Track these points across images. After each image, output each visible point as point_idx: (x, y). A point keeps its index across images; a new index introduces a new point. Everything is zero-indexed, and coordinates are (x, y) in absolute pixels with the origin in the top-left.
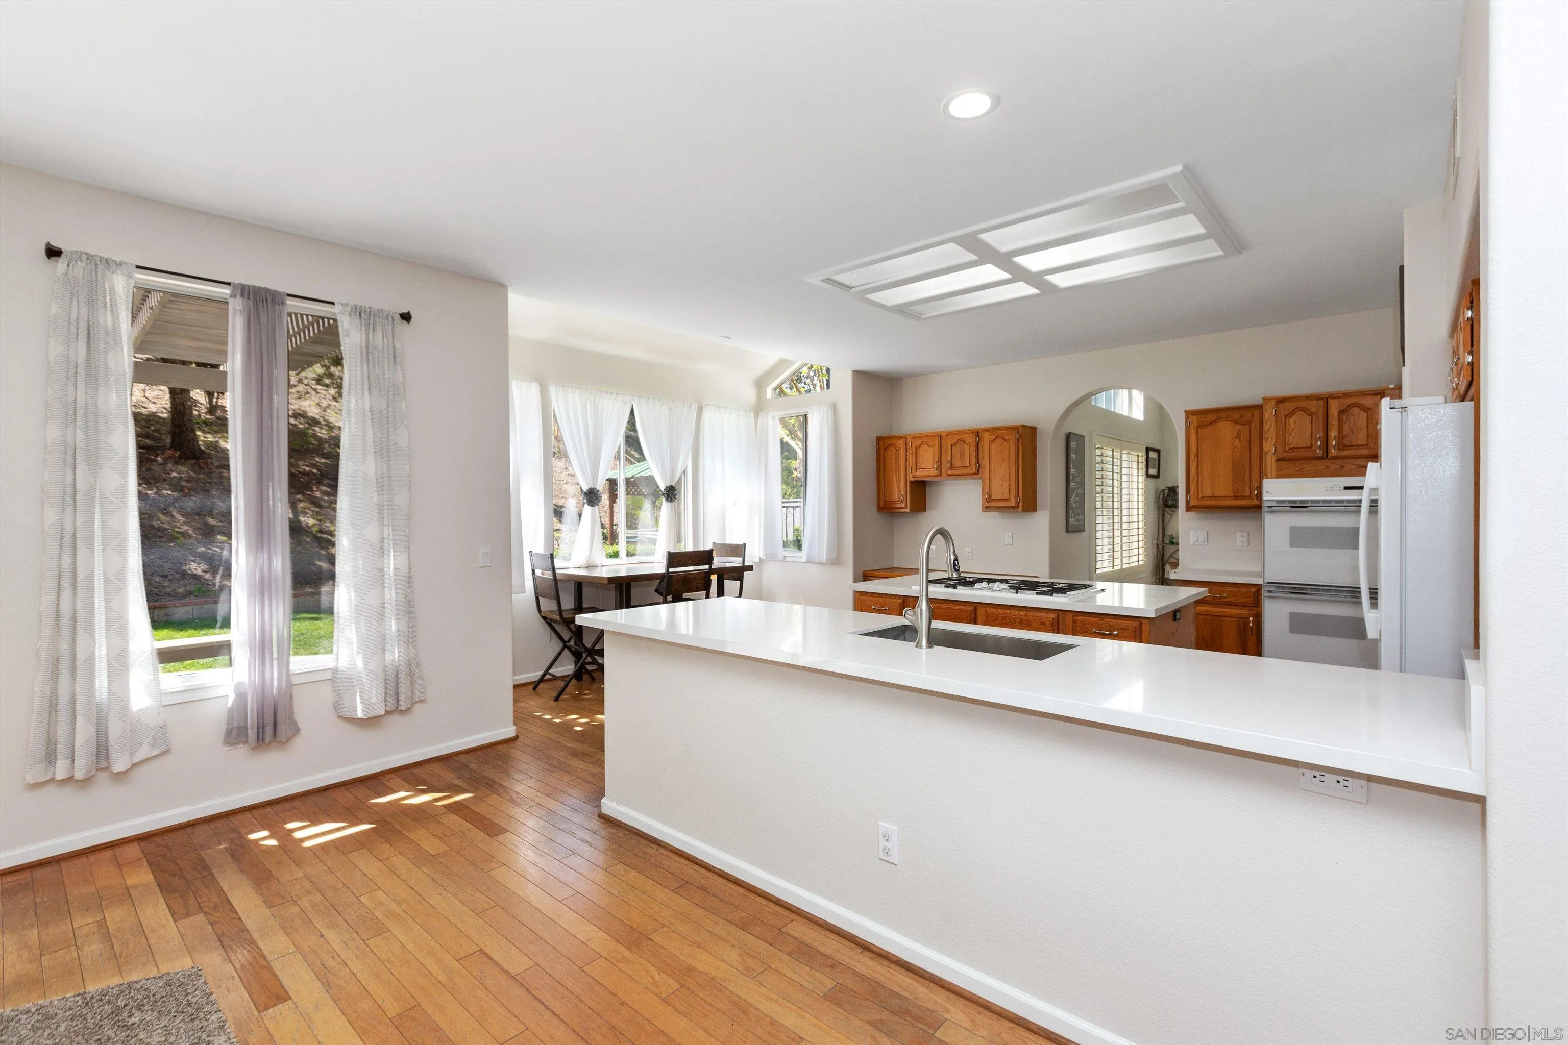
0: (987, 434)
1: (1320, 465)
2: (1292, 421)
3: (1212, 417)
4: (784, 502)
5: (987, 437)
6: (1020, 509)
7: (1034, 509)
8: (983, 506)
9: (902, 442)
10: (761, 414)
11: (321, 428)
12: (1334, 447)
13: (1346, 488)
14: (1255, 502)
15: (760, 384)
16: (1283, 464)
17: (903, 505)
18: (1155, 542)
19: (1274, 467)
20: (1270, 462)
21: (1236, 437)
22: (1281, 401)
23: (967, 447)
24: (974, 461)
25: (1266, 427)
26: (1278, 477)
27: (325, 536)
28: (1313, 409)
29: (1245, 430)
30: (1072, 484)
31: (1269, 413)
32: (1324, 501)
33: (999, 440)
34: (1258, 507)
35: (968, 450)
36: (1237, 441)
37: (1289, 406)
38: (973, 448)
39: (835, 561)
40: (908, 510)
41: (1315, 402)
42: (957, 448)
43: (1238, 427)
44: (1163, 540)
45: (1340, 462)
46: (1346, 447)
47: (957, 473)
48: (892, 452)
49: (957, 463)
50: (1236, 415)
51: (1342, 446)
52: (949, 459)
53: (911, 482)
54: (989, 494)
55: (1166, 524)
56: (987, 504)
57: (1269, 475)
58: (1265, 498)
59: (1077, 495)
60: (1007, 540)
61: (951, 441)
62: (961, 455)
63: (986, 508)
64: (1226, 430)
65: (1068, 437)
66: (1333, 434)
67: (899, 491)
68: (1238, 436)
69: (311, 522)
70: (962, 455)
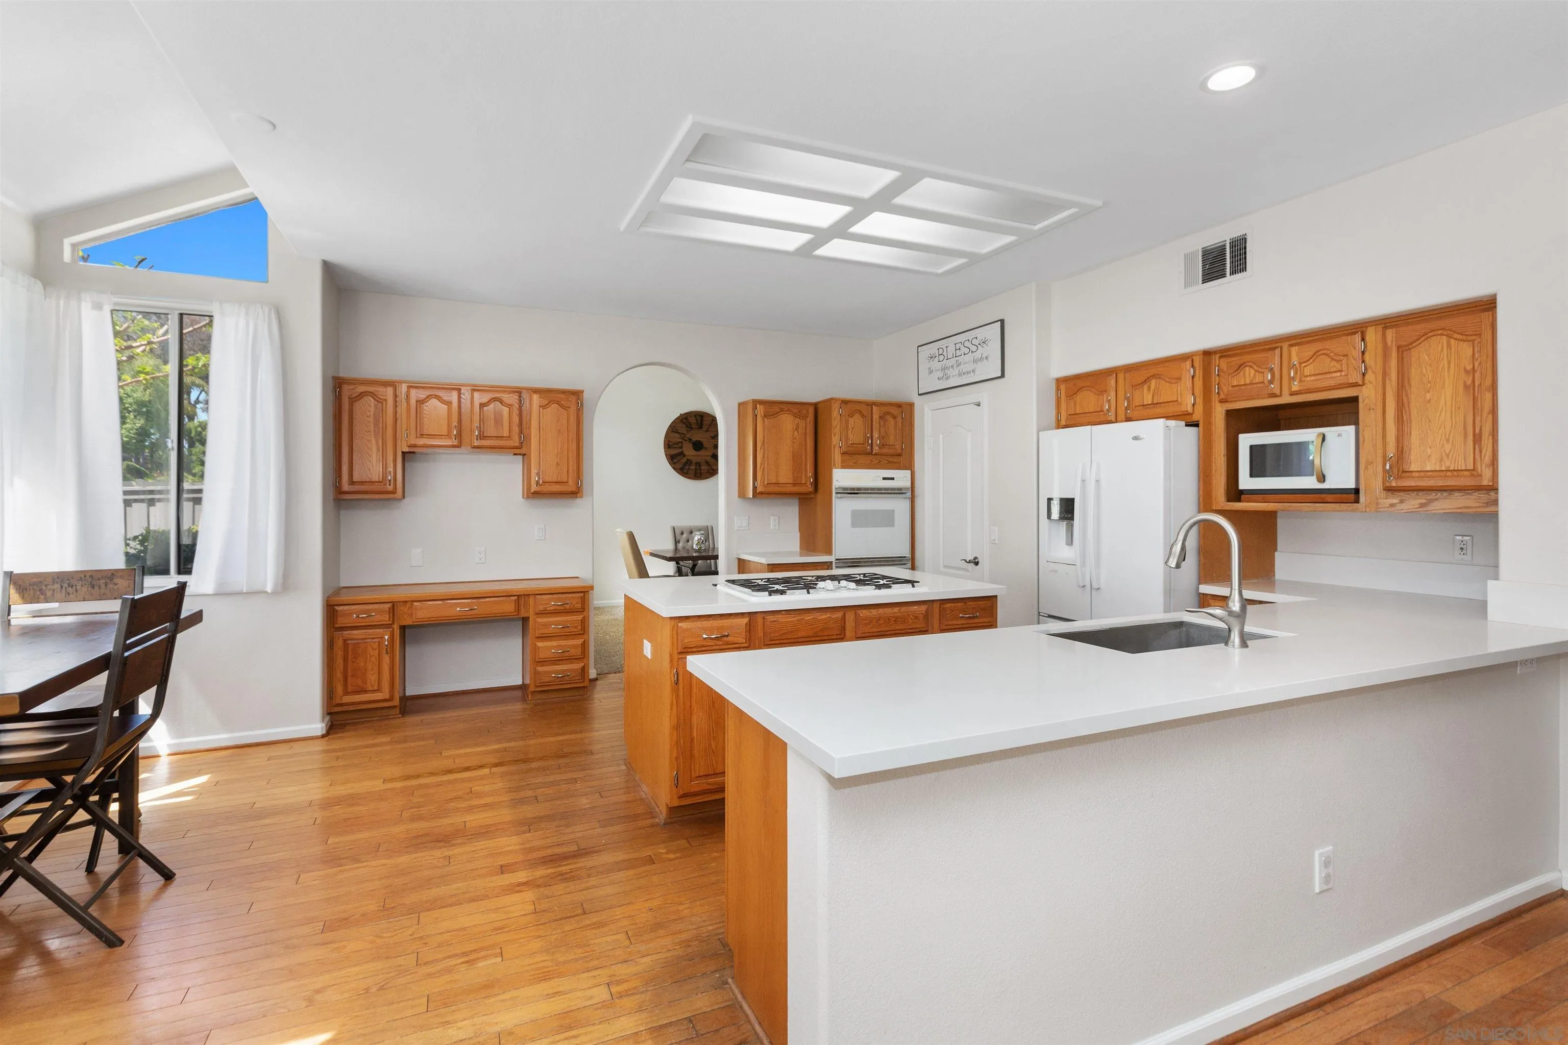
0: (535, 396)
1: (868, 459)
2: (851, 421)
3: (776, 409)
5: (535, 400)
8: (524, 492)
9: (390, 392)
12: (878, 446)
13: (883, 479)
16: (847, 457)
17: (391, 488)
19: (843, 460)
20: (837, 457)
21: (796, 430)
22: (845, 402)
23: (505, 411)
24: (517, 430)
25: (834, 423)
26: (851, 467)
28: (863, 413)
29: (802, 424)
31: (837, 412)
32: (871, 488)
33: (554, 406)
35: (508, 414)
36: (796, 433)
37: (850, 408)
38: (515, 412)
40: (397, 495)
41: (865, 407)
42: (489, 410)
43: (795, 419)
45: (880, 459)
46: (883, 446)
47: (483, 444)
48: (368, 405)
49: (488, 432)
50: (794, 409)
52: (478, 424)
53: (403, 453)
54: (540, 475)
56: (536, 489)
57: (837, 467)
58: (835, 485)
60: (536, 534)
61: (480, 398)
62: (495, 421)
63: (534, 494)
64: (787, 422)
66: (876, 434)
70: (498, 421)
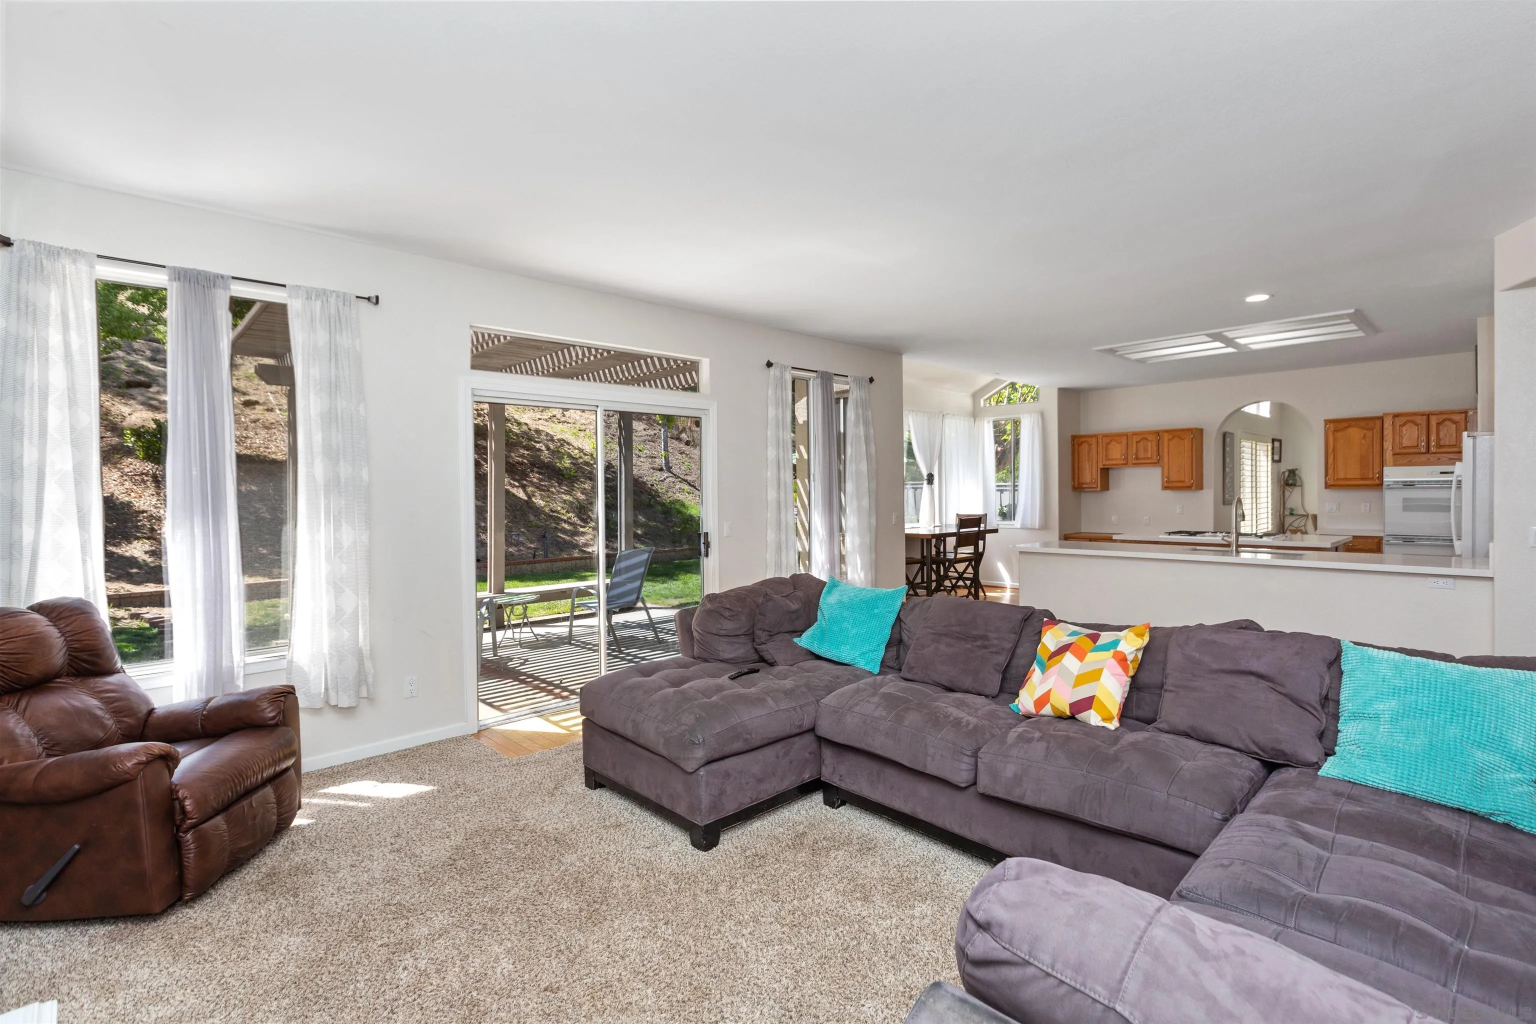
0: (1166, 434)
1: (1424, 458)
2: (1404, 429)
3: (1344, 424)
4: (998, 486)
5: (1166, 437)
6: (1193, 488)
7: (1202, 488)
8: (1163, 486)
9: (1094, 441)
10: (977, 419)
11: (512, 424)
12: (1434, 446)
13: (1441, 473)
14: (1377, 482)
15: (975, 396)
16: (1398, 457)
17: (1094, 486)
18: (1278, 514)
19: (1391, 460)
20: (1388, 455)
22: (1396, 416)
23: (1149, 444)
24: (1155, 453)
25: (1385, 432)
26: (1395, 465)
27: (556, 514)
28: (1419, 422)
29: (1369, 434)
30: (1227, 469)
31: (1388, 424)
32: (1427, 481)
33: (1176, 439)
34: (1381, 485)
35: (1151, 446)
36: (1363, 441)
37: (1404, 419)
38: (1154, 444)
39: (1045, 526)
40: (1099, 489)
41: (1420, 417)
42: (1141, 445)
43: (1364, 431)
44: (1284, 512)
45: (1438, 455)
46: (1440, 446)
47: (1139, 462)
48: (1085, 447)
49: (1141, 455)
50: (1362, 424)
51: (1439, 446)
52: (1134, 451)
53: (1101, 469)
54: (1168, 477)
55: (1286, 498)
56: (1166, 485)
57: (1388, 464)
58: (1385, 480)
59: (1230, 477)
60: (1178, 511)
61: (1135, 439)
62: (1144, 450)
63: (1165, 488)
64: (1355, 433)
65: (1224, 435)
66: (1433, 437)
67: (1089, 474)
68: (1364, 437)
69: (542, 503)
70: (1146, 450)
